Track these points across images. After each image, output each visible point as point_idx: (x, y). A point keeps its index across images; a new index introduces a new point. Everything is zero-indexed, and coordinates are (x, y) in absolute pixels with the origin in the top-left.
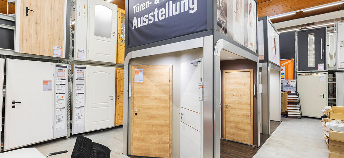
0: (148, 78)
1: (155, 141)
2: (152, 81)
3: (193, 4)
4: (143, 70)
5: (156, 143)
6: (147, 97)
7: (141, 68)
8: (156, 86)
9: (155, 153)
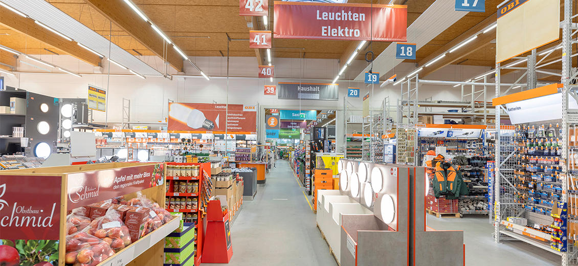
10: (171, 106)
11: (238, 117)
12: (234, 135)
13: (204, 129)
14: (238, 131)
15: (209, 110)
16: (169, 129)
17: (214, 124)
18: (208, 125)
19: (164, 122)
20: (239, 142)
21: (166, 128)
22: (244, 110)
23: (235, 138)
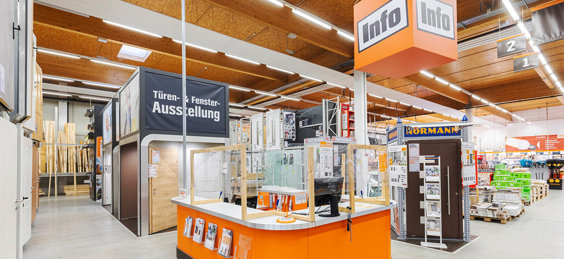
0: (163, 159)
1: (168, 214)
2: (166, 162)
3: (217, 116)
4: (159, 151)
5: (169, 216)
6: (162, 177)
7: (158, 150)
8: (169, 166)
9: (169, 225)
10: (507, 139)
11: (554, 141)
12: (551, 152)
13: (529, 149)
14: (554, 149)
15: (532, 140)
16: (506, 151)
17: (536, 146)
18: (532, 147)
19: (503, 147)
20: (554, 155)
21: (504, 150)
22: (558, 137)
23: (552, 153)
